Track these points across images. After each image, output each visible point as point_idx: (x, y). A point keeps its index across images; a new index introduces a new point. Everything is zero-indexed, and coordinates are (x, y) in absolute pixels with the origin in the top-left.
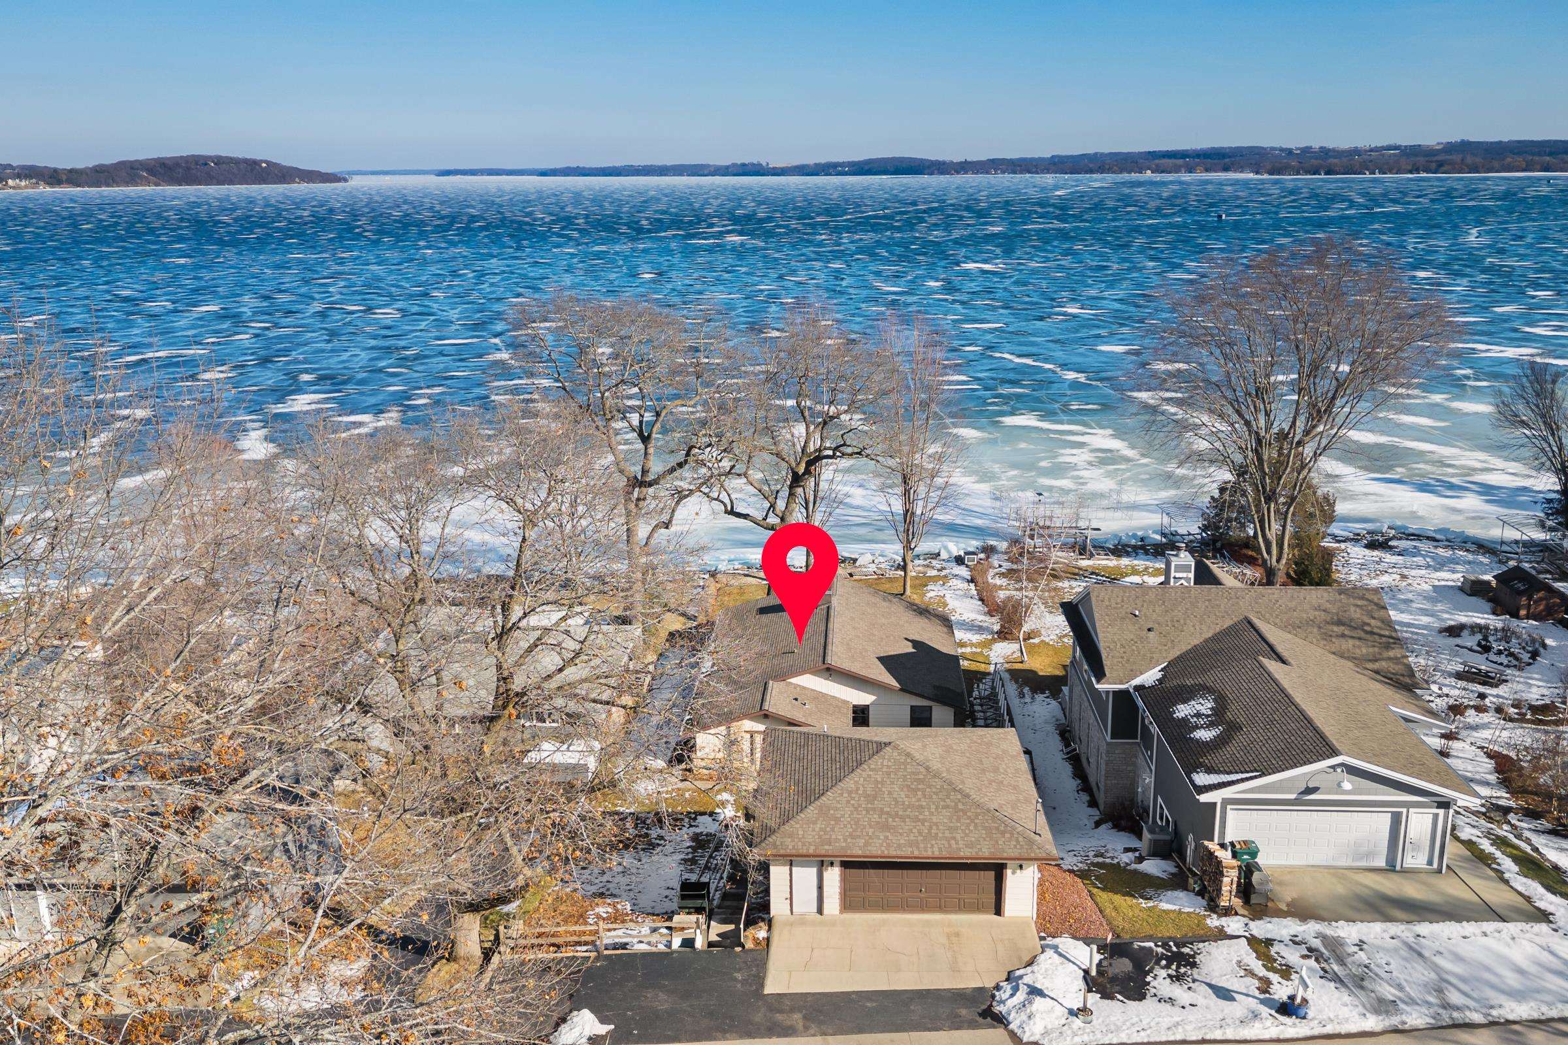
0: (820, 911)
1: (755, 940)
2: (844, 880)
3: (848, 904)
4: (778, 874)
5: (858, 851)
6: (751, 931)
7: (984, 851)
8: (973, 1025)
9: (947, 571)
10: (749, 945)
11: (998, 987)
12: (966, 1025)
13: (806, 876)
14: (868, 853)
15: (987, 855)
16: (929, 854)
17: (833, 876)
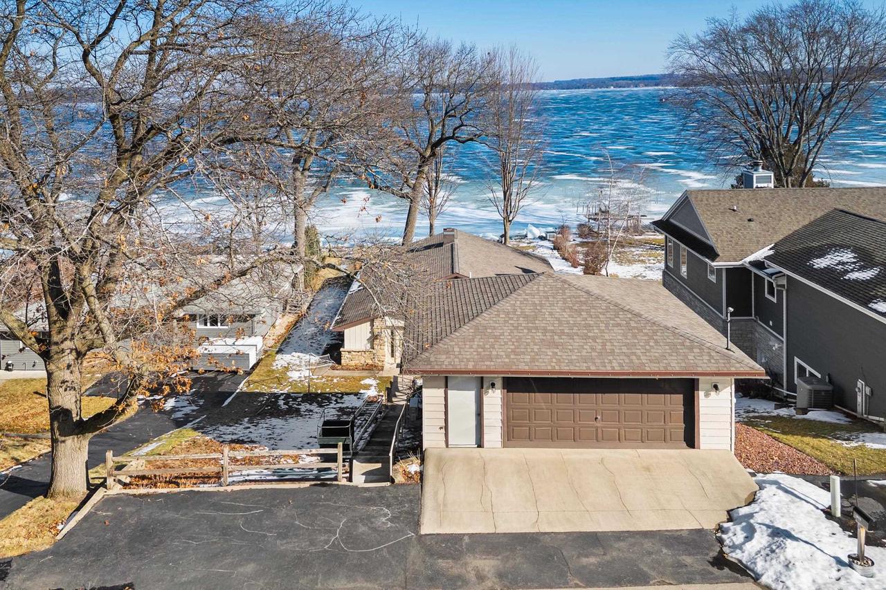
0: (480, 444)
1: (407, 475)
2: (507, 406)
3: (511, 436)
4: (432, 397)
5: (525, 365)
6: (401, 465)
7: (674, 366)
8: (706, 578)
9: (535, 244)
10: (399, 479)
11: (720, 529)
12: (698, 577)
13: (463, 399)
14: (536, 369)
15: (677, 369)
16: (609, 369)
17: (494, 399)
